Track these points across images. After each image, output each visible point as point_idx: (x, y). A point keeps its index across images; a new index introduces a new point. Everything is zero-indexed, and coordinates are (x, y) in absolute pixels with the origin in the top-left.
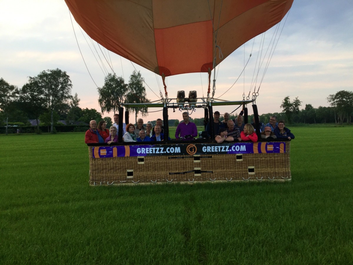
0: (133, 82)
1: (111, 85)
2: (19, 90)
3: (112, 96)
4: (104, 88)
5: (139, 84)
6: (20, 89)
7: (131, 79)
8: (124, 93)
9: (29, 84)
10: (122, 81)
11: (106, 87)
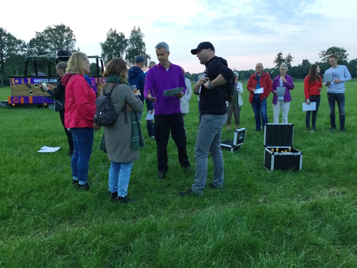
0: (133, 37)
1: (112, 40)
2: (26, 44)
3: (114, 51)
4: (106, 43)
5: (139, 40)
6: (28, 44)
7: (132, 34)
8: (125, 48)
9: (35, 38)
10: (123, 36)
11: (108, 42)
